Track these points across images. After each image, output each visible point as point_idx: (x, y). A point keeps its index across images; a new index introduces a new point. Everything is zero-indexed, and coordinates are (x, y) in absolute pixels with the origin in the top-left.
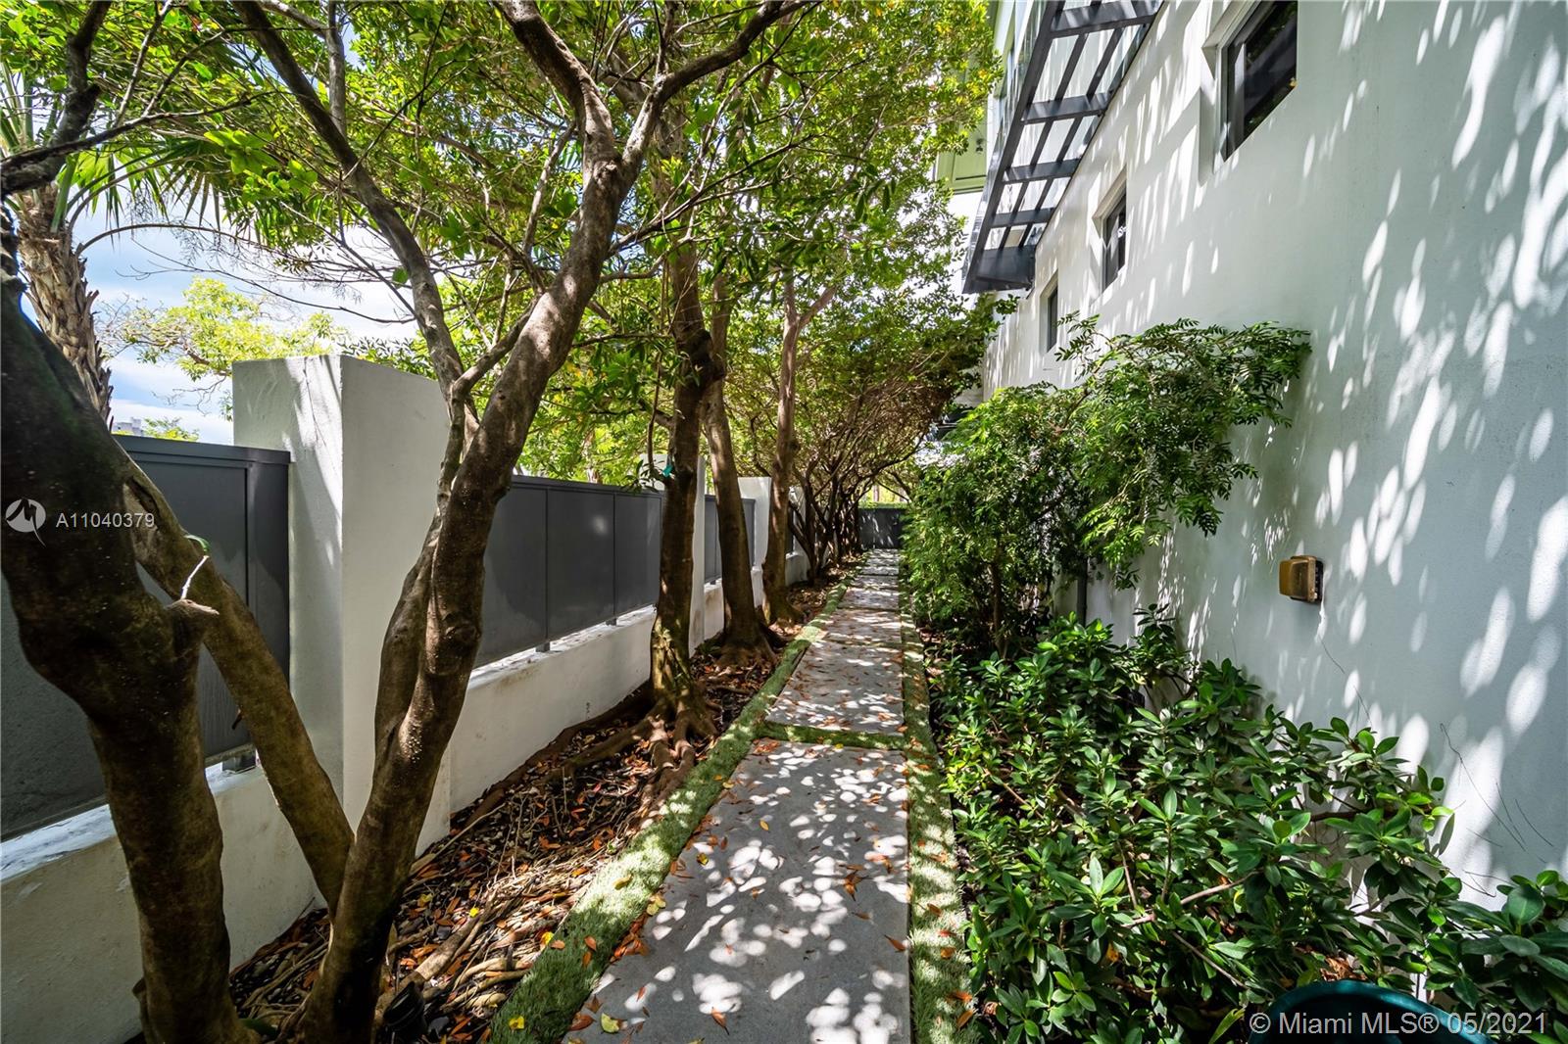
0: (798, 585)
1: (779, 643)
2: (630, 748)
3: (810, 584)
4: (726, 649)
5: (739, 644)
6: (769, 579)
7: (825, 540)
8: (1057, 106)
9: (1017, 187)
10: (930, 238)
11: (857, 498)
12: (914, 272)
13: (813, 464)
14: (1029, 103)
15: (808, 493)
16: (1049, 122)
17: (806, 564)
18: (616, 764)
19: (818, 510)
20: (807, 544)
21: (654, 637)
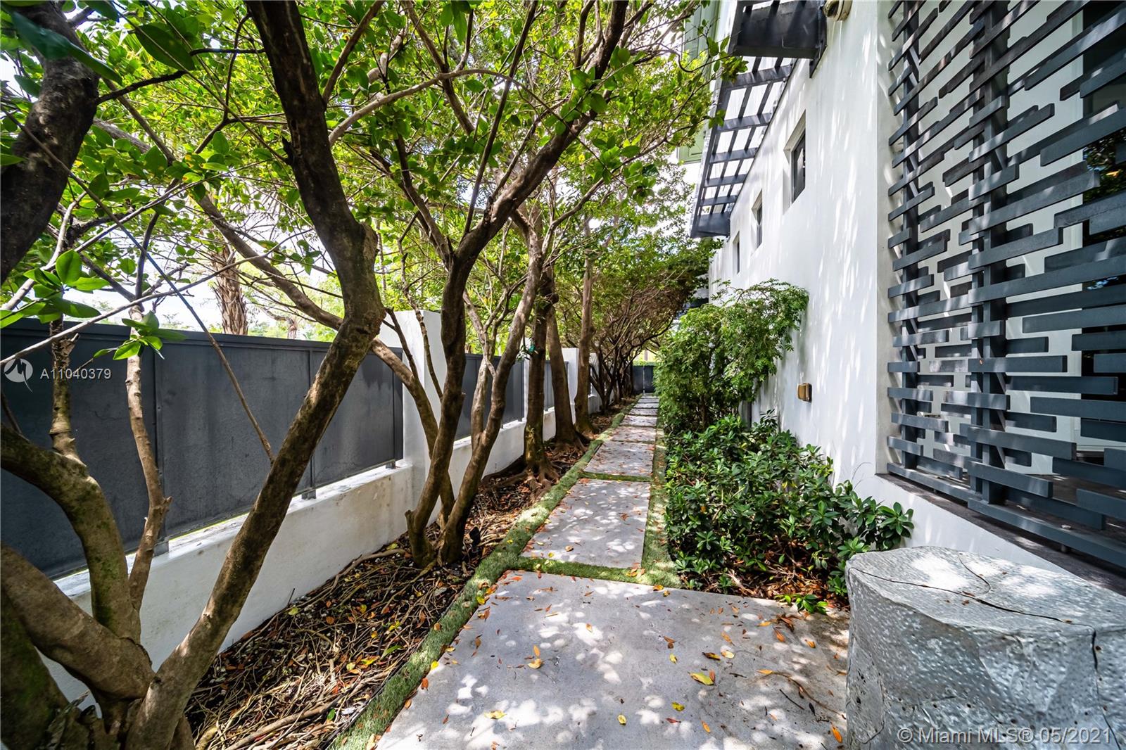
0: (595, 414)
1: (587, 442)
2: (518, 483)
3: (602, 414)
4: (558, 444)
5: (564, 441)
6: (578, 409)
7: (612, 386)
8: (730, 154)
9: (714, 189)
10: (674, 197)
11: (632, 359)
12: (665, 217)
13: (603, 339)
14: (714, 154)
15: (600, 357)
16: (726, 163)
17: (599, 402)
18: (514, 489)
19: (606, 367)
20: (599, 389)
21: (526, 433)
